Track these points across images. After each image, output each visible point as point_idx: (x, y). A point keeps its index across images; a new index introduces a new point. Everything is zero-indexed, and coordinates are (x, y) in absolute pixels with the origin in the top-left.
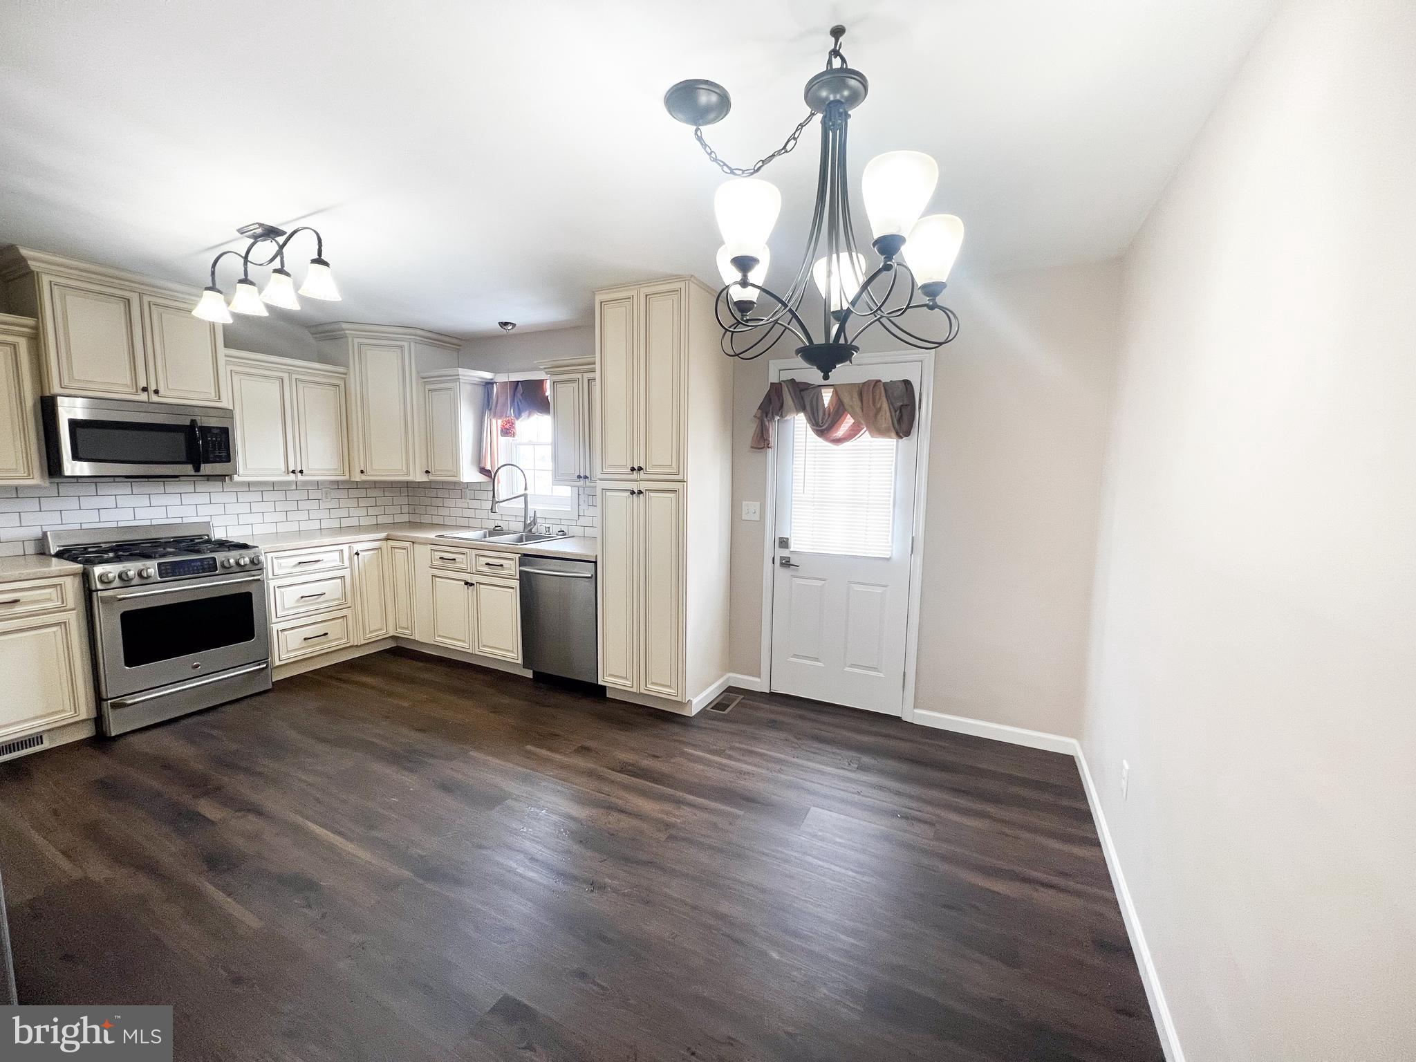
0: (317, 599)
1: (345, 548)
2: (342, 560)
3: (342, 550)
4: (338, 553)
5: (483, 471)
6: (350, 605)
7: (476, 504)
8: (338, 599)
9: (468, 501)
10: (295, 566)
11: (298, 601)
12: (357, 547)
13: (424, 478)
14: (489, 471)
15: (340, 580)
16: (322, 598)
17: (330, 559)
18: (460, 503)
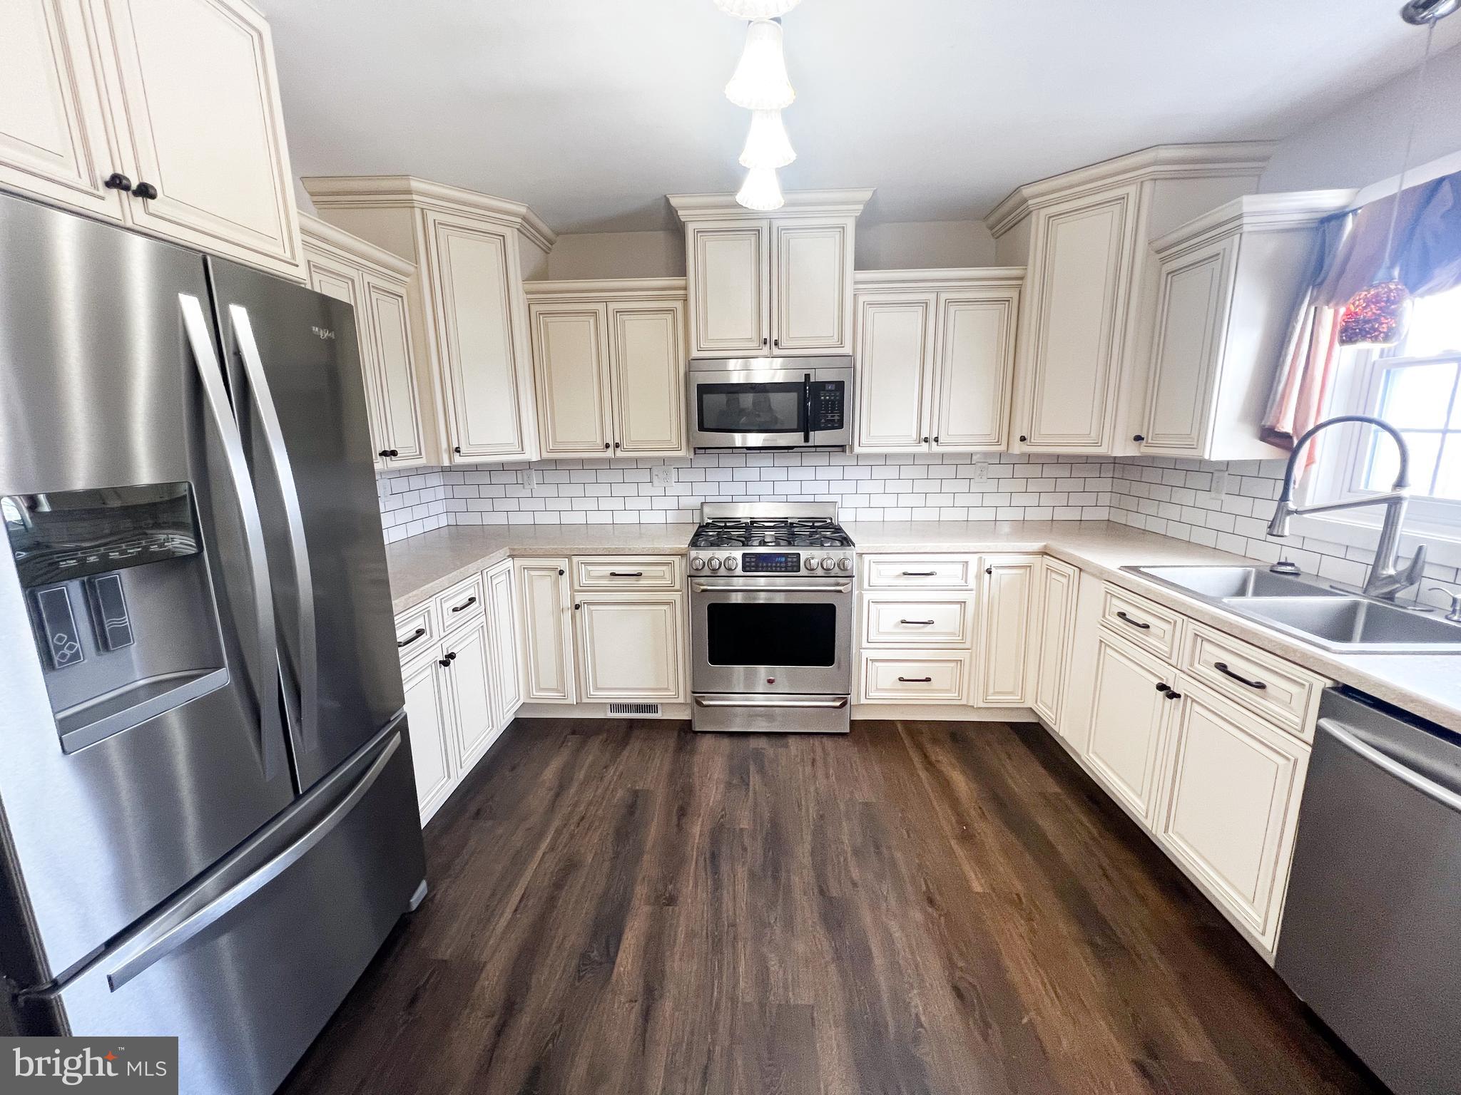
0: (923, 627)
1: (973, 560)
2: (965, 576)
3: (967, 562)
4: (960, 567)
5: (1270, 435)
6: (969, 647)
7: (1242, 506)
8: (953, 634)
9: (1224, 497)
10: (899, 576)
11: (896, 626)
12: (990, 561)
13: (1131, 450)
14: (1287, 437)
15: (959, 606)
16: (929, 628)
17: (948, 573)
18: (1203, 499)
